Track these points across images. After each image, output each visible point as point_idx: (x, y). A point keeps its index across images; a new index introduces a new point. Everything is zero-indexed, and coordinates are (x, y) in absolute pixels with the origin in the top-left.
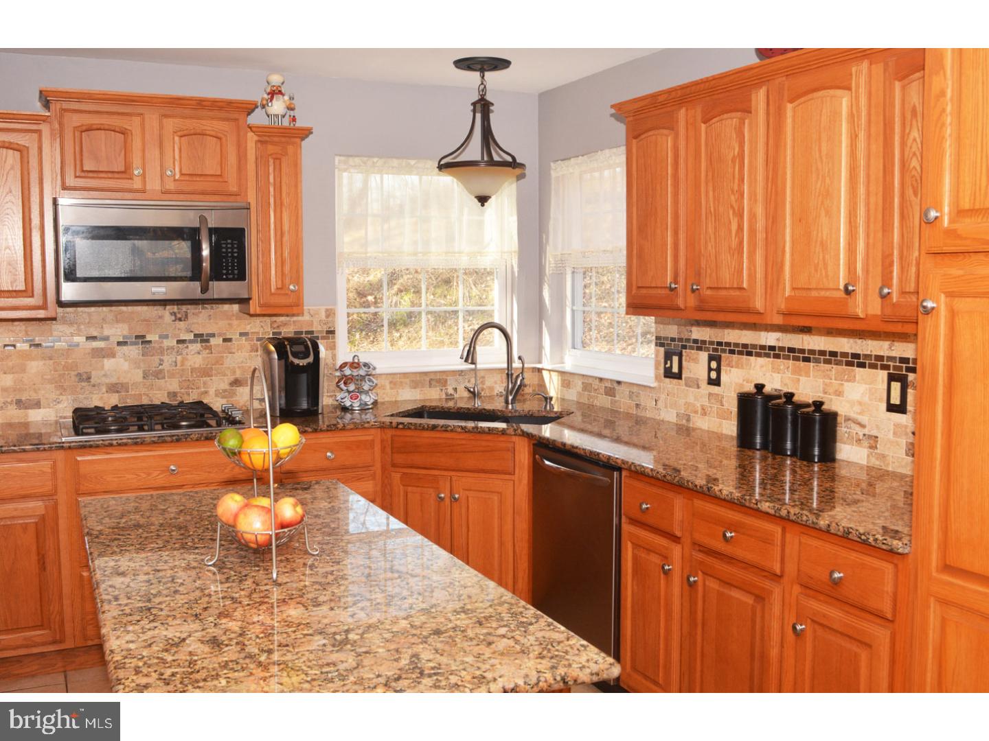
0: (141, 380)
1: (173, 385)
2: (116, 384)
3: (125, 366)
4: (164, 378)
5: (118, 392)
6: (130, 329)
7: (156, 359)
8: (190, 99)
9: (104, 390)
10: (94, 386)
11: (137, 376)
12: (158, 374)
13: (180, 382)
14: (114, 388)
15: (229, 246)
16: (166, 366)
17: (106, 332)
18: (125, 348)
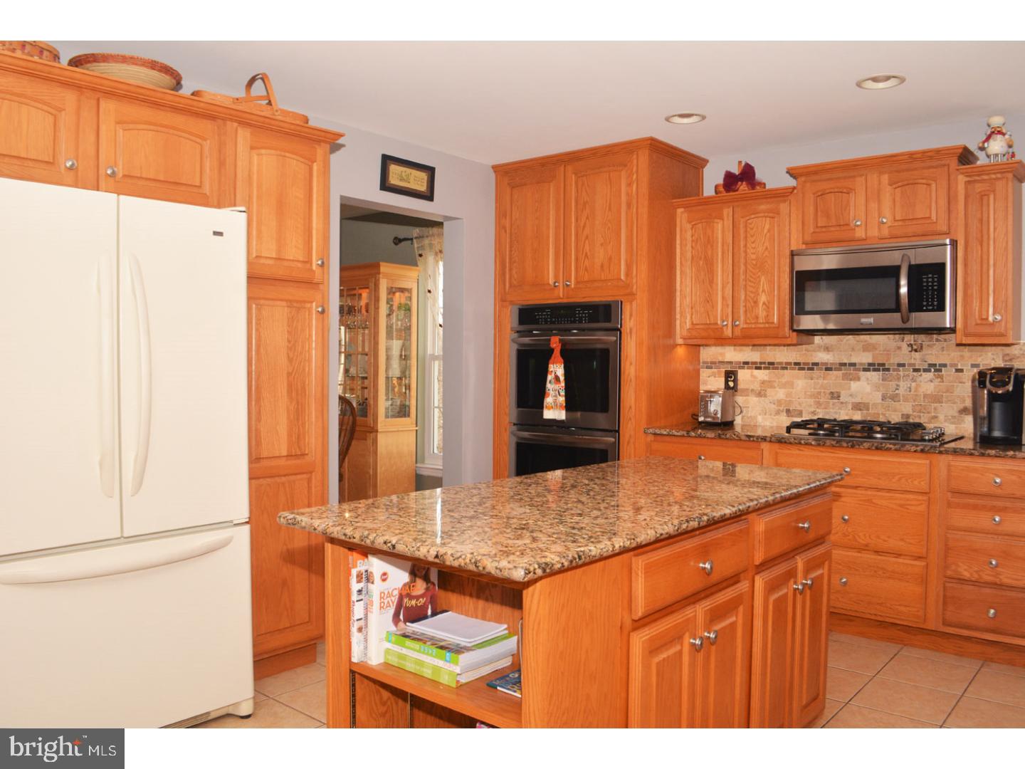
0: (880, 401)
1: (907, 408)
2: (860, 403)
3: (868, 389)
4: (899, 401)
5: (860, 410)
6: (873, 357)
7: (893, 384)
8: (902, 154)
9: (850, 407)
10: (842, 403)
11: (877, 397)
12: (894, 398)
13: (913, 406)
14: (857, 407)
15: (930, 280)
16: (901, 391)
17: (853, 360)
18: (868, 373)
